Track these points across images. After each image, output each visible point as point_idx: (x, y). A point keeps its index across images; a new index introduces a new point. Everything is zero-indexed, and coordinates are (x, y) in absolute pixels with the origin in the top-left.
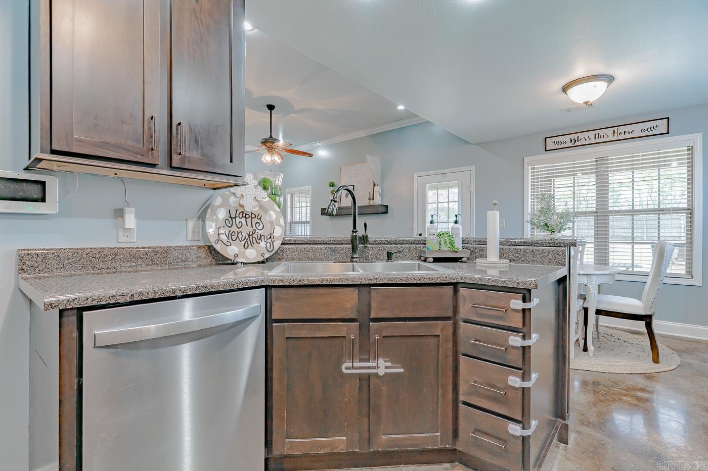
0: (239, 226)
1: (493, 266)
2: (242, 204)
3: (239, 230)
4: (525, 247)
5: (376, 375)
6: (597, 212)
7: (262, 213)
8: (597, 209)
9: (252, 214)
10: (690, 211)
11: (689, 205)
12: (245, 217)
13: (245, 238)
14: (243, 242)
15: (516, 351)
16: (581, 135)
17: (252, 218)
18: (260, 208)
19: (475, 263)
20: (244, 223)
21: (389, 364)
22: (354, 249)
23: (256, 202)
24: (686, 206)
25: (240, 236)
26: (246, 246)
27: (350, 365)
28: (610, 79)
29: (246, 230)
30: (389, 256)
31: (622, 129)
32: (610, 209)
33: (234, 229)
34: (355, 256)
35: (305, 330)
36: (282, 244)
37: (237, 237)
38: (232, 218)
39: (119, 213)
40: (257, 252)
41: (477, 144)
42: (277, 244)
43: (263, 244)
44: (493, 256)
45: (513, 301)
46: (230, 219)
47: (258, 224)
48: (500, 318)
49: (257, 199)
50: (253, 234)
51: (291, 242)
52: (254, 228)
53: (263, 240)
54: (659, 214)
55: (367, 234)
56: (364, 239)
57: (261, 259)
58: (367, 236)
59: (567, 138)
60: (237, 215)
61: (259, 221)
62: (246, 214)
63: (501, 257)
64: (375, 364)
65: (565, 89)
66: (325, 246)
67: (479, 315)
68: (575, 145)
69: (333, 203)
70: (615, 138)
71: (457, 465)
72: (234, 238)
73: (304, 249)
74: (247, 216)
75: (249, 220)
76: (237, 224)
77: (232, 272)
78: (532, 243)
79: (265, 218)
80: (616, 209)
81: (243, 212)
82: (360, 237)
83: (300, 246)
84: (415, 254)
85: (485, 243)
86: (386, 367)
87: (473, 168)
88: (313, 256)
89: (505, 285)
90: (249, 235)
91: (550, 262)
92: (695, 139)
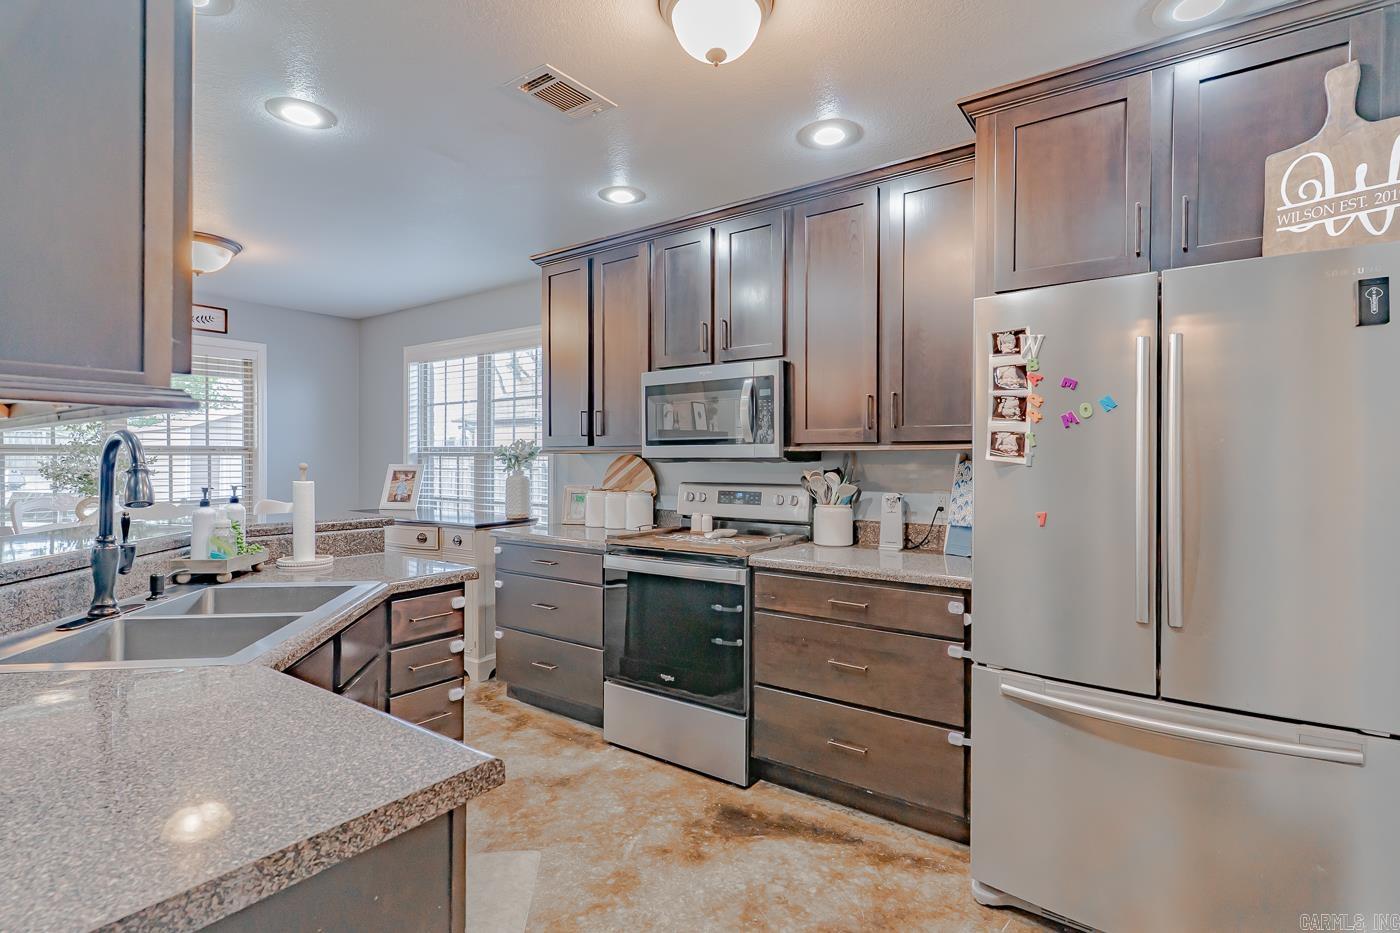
1: (305, 570)
4: (335, 533)
10: (247, 451)
15: (456, 659)
22: (104, 588)
24: (240, 444)
44: (305, 553)
45: (455, 600)
54: (210, 455)
56: (127, 556)
63: (321, 550)
82: (121, 552)
89: (449, 583)
91: (367, 549)
92: (258, 351)
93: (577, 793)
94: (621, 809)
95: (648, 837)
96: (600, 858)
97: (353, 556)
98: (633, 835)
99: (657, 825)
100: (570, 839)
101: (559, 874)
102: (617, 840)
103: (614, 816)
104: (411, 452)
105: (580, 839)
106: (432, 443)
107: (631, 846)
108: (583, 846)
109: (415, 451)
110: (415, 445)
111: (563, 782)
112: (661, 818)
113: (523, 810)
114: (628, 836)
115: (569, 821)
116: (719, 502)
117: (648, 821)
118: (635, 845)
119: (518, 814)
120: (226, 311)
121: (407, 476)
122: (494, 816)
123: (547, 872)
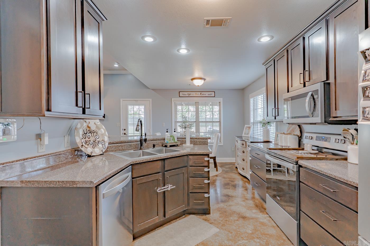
0: (89, 138)
1: (188, 147)
2: (90, 126)
3: (89, 139)
5: (168, 190)
6: (196, 121)
7: (97, 130)
8: (196, 120)
9: (93, 131)
10: (220, 122)
11: (219, 120)
12: (91, 133)
13: (92, 143)
14: (92, 145)
15: (206, 173)
16: (191, 93)
17: (93, 133)
18: (96, 128)
19: (183, 146)
20: (91, 136)
21: (171, 185)
22: (141, 145)
23: (95, 125)
25: (90, 142)
26: (94, 147)
27: (160, 189)
28: (205, 80)
29: (92, 139)
30: (154, 146)
31: (203, 93)
32: (200, 120)
33: (87, 139)
34: (142, 147)
35: (144, 180)
36: (109, 144)
37: (89, 143)
38: (85, 134)
39: (39, 137)
40: (100, 149)
41: (152, 90)
42: (107, 145)
43: (100, 145)
44: (188, 144)
45: (205, 158)
46: (84, 134)
47: (96, 136)
48: (202, 164)
49: (96, 123)
50: (95, 141)
51: (111, 143)
52: (95, 138)
53: (100, 143)
54: (213, 123)
55: (146, 138)
56: (145, 140)
57: (102, 153)
58: (146, 139)
59: (186, 93)
60: (87, 132)
61: (97, 134)
62: (91, 131)
63: (191, 143)
64: (167, 187)
65: (192, 79)
66: (126, 143)
67: (196, 164)
68: (189, 96)
69: (138, 126)
70: (201, 96)
71: (186, 215)
72: (88, 144)
73: (118, 146)
74: (91, 132)
75: (92, 134)
76: (88, 136)
77: (90, 161)
78: (199, 138)
79: (99, 132)
80: (202, 120)
81: (89, 130)
82: (144, 139)
83: (116, 145)
84: (161, 144)
85: (185, 138)
86: (171, 187)
87: (151, 100)
88: (122, 149)
89: (203, 154)
90: (94, 142)
91: (204, 144)
92: (221, 100)
93: (244, 222)
94: (251, 232)
95: (248, 243)
96: (231, 240)
97: (201, 145)
98: (245, 240)
99: (255, 241)
100: (229, 231)
101: (217, 237)
102: (240, 238)
103: (246, 232)
104: (251, 122)
105: (231, 233)
106: (257, 119)
107: (241, 242)
108: (230, 235)
109: (252, 121)
110: (252, 120)
111: (244, 218)
112: (258, 240)
113: (227, 219)
114: (243, 239)
115: (234, 227)
116: (316, 140)
117: (254, 239)
118: (243, 243)
119: (225, 219)
120: (214, 92)
121: (248, 128)
122: (220, 217)
123: (216, 235)
